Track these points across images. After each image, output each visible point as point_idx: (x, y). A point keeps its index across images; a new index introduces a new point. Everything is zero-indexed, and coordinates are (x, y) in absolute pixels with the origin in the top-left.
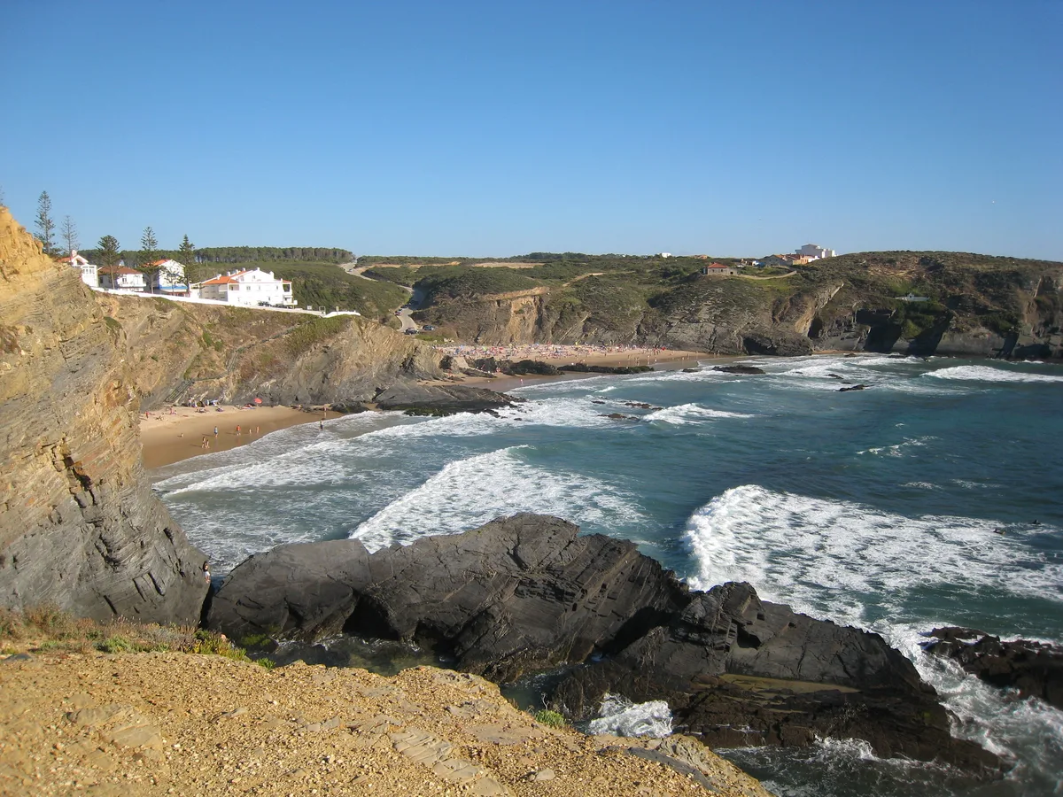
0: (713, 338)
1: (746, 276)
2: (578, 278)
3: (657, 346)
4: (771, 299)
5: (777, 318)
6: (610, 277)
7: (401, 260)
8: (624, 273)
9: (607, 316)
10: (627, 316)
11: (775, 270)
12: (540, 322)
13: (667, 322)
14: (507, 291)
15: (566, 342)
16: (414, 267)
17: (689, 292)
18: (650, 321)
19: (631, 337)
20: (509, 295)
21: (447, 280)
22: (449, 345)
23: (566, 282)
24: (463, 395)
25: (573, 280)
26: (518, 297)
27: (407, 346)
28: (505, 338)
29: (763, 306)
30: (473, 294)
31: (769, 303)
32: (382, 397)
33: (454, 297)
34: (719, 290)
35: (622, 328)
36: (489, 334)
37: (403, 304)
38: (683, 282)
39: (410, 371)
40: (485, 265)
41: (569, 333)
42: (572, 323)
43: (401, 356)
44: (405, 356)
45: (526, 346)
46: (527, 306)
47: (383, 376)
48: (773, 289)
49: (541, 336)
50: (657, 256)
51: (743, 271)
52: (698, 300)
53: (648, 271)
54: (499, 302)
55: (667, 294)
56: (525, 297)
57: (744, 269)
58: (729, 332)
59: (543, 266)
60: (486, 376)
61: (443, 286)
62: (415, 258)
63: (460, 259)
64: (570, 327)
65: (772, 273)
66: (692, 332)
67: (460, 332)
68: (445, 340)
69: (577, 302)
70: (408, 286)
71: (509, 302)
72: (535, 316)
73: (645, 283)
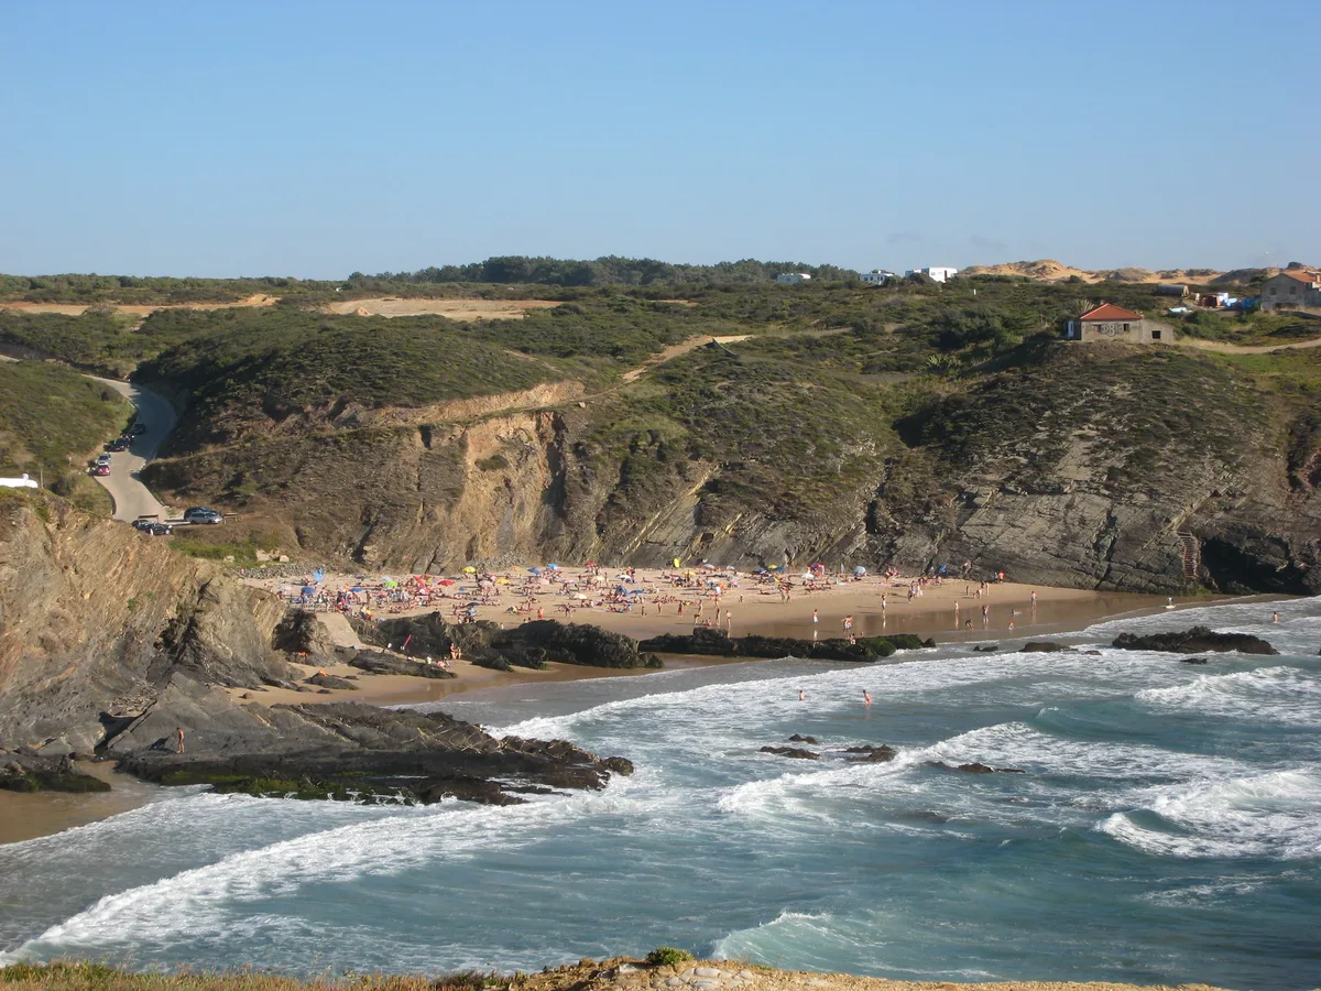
0: (1108, 542)
1: (1202, 345)
2: (671, 353)
3: (930, 569)
4: (1282, 417)
5: (1302, 475)
6: (771, 347)
7: (84, 288)
8: (817, 334)
9: (772, 475)
10: (832, 474)
11: (1289, 321)
12: (558, 497)
13: (961, 490)
14: (450, 398)
15: (642, 559)
16: (133, 313)
17: (1024, 397)
18: (907, 489)
19: (849, 539)
20: (457, 410)
21: (250, 359)
22: (275, 570)
23: (633, 365)
24: (374, 735)
25: (654, 358)
26: (486, 418)
27: (175, 580)
28: (452, 549)
29: (1257, 439)
30: (341, 405)
31: (1276, 430)
32: (125, 743)
33: (279, 417)
34: (1120, 391)
35: (819, 513)
36: (400, 534)
37: (110, 436)
38: (1005, 366)
39: (189, 659)
40: (365, 307)
41: (653, 529)
42: (661, 498)
43: (160, 613)
44: (171, 613)
45: (520, 573)
46: (514, 443)
47: (109, 675)
48: (1286, 386)
49: (565, 540)
50: (914, 278)
51: (1189, 325)
52: (1054, 423)
53: (890, 327)
54: (426, 431)
55: (954, 403)
56: (507, 414)
57: (1192, 318)
58: (1155, 522)
59: (556, 312)
60: (423, 671)
61: (241, 378)
62: (124, 282)
63: (269, 285)
64: (654, 509)
65: (1283, 332)
66: (1040, 524)
67: (307, 530)
68: (261, 556)
69: (673, 429)
70: (115, 375)
71: (458, 431)
72: (541, 476)
73: (886, 368)
